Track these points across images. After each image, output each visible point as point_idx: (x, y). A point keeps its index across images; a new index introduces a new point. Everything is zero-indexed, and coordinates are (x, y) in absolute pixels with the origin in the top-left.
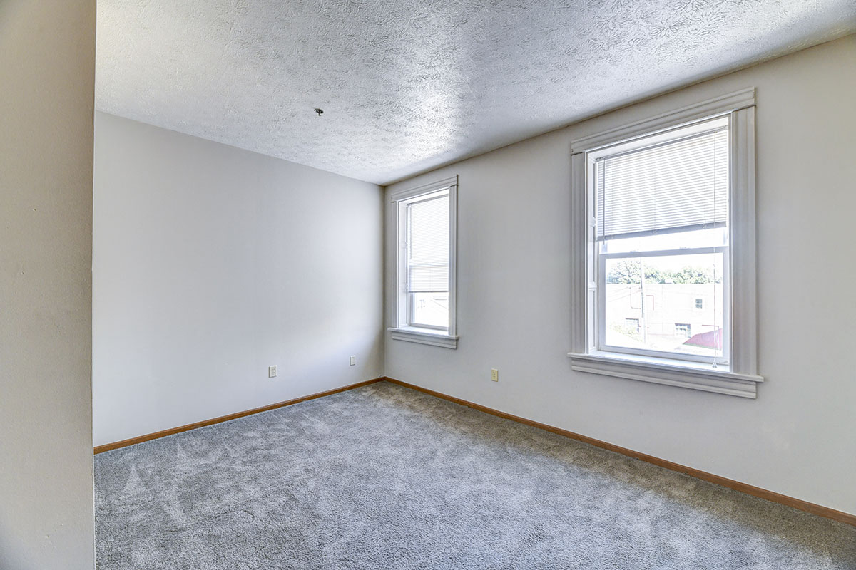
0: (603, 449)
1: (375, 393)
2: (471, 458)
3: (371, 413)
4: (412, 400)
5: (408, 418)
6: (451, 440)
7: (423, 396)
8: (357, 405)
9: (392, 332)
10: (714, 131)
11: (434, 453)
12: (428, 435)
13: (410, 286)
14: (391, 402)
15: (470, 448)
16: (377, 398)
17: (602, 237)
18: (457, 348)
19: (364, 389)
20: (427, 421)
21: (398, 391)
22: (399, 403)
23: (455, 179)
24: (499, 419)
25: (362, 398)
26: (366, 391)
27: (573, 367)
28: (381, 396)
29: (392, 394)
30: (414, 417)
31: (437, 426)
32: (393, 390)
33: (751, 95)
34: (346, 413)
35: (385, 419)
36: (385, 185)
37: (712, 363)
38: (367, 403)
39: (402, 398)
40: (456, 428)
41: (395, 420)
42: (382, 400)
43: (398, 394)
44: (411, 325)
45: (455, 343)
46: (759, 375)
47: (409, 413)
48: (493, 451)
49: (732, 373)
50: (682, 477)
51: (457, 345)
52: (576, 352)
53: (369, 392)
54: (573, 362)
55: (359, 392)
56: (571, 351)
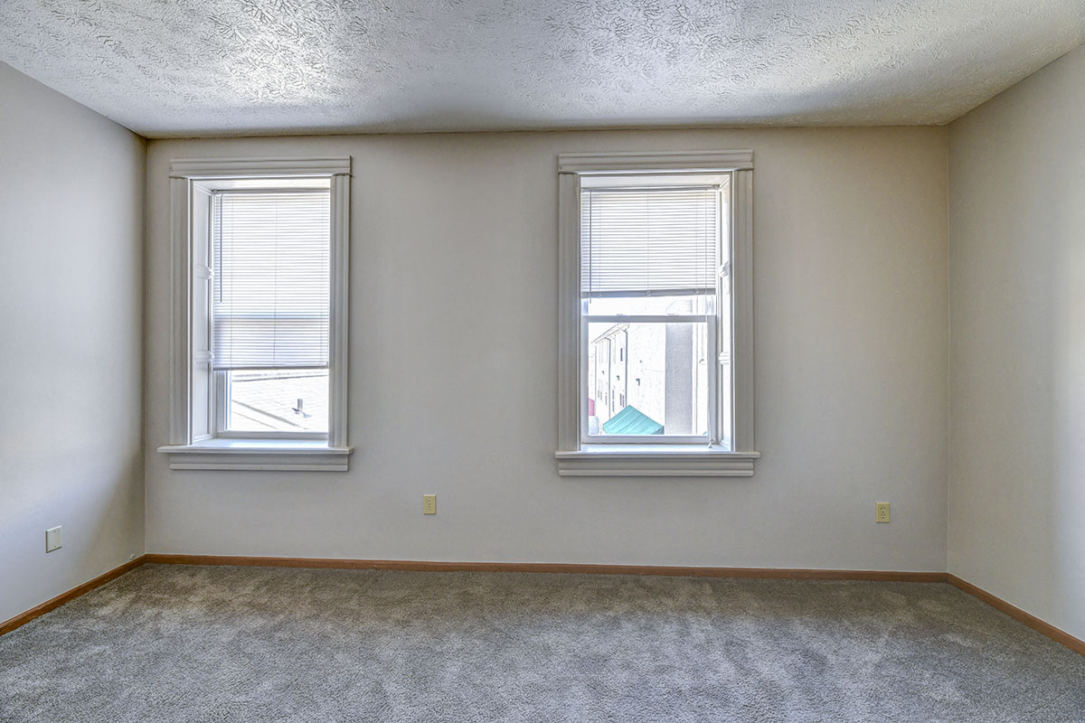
0: (602, 576)
1: (134, 601)
2: (453, 669)
3: (157, 657)
4: (248, 590)
5: (266, 634)
6: (391, 647)
7: (267, 575)
8: (97, 649)
9: (170, 454)
10: (706, 188)
11: (378, 689)
12: (340, 657)
13: (217, 358)
14: (194, 610)
15: (438, 649)
16: (150, 612)
17: (588, 293)
18: (349, 469)
19: (95, 600)
20: (315, 626)
21: (198, 579)
22: (216, 606)
23: (348, 163)
24: (441, 575)
25: (101, 626)
26: (102, 605)
27: (560, 471)
28: (155, 603)
29: (188, 591)
30: (277, 628)
31: (346, 631)
32: (182, 580)
33: (749, 158)
34: (71, 685)
35: (207, 658)
36: (149, 136)
37: (708, 444)
38: (128, 634)
39: (220, 593)
40: (384, 619)
41: (235, 650)
42: (165, 613)
43: (204, 588)
44: (217, 436)
45: (346, 461)
46: (755, 450)
47: (261, 622)
48: (478, 638)
49: (734, 452)
50: (694, 581)
51: (349, 464)
52: (564, 450)
53: (113, 605)
54: (560, 465)
55: (85, 610)
56: (558, 449)
